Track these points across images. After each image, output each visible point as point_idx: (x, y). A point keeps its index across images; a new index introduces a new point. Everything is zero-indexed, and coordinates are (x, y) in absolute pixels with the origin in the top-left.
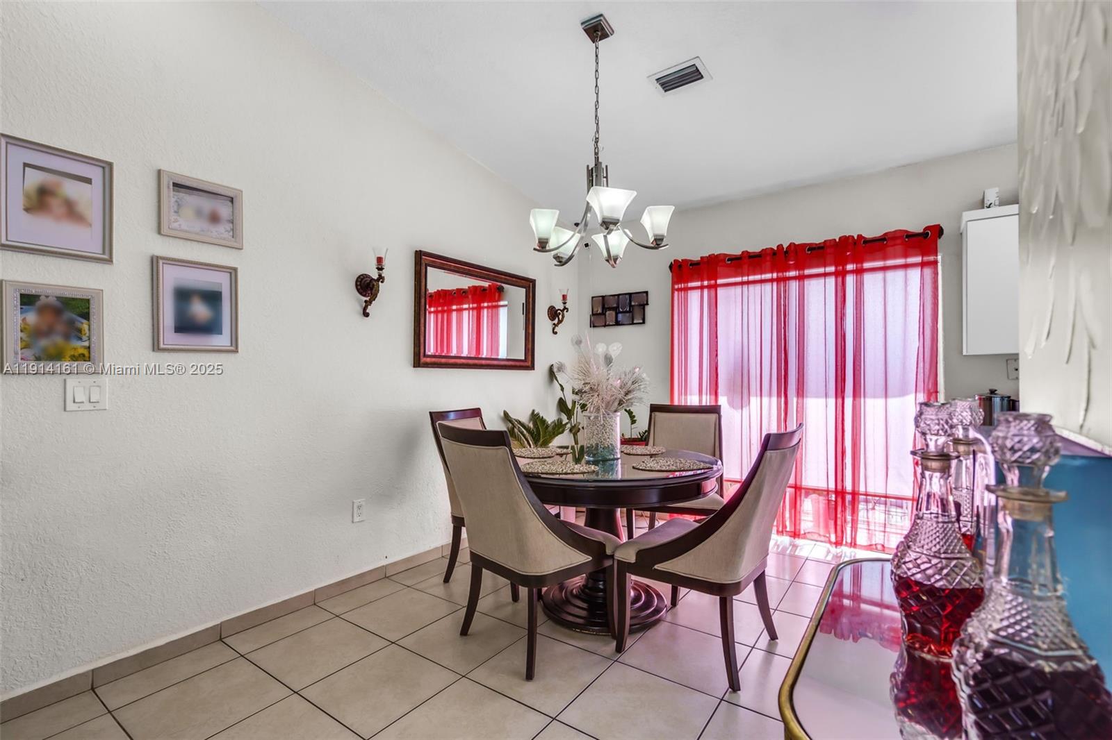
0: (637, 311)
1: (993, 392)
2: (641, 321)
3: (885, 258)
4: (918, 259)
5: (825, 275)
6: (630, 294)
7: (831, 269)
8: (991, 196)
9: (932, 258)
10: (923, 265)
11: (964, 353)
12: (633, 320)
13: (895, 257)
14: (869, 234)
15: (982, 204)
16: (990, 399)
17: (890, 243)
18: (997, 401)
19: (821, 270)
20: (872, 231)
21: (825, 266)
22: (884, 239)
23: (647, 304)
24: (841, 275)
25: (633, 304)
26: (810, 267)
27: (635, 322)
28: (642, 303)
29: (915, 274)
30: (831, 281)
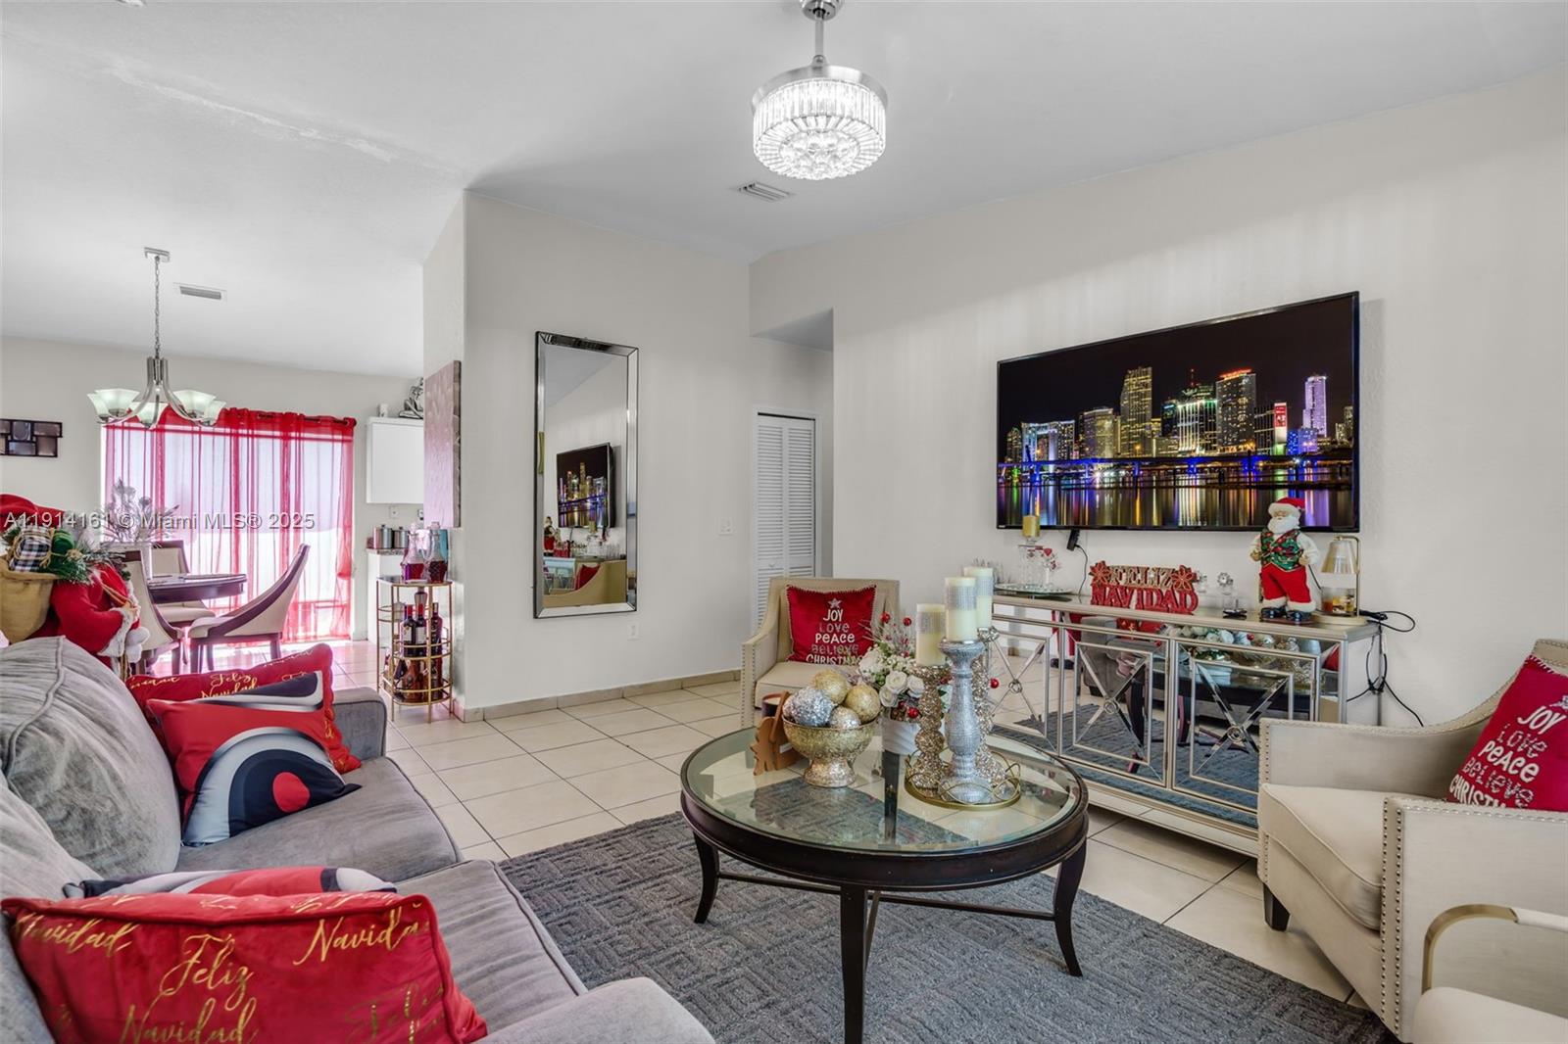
0: (44, 444)
1: (383, 526)
2: (52, 454)
3: (319, 432)
4: (340, 437)
5: (273, 437)
6: (33, 423)
7: (277, 433)
8: (384, 409)
9: (349, 438)
10: (343, 441)
11: (368, 501)
12: (37, 452)
13: (326, 433)
14: (308, 414)
15: (379, 414)
16: (382, 530)
17: (324, 424)
18: (386, 531)
19: (270, 433)
20: (310, 412)
21: (273, 430)
22: (318, 420)
23: (61, 436)
24: (286, 438)
25: (36, 433)
26: (258, 429)
27: (41, 453)
28: (52, 434)
29: (338, 446)
30: (278, 443)
